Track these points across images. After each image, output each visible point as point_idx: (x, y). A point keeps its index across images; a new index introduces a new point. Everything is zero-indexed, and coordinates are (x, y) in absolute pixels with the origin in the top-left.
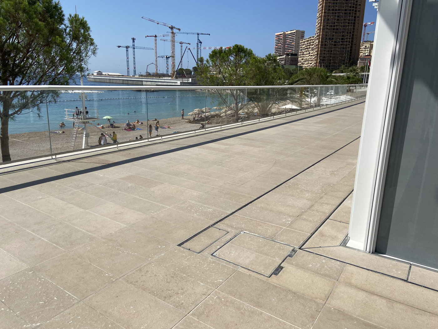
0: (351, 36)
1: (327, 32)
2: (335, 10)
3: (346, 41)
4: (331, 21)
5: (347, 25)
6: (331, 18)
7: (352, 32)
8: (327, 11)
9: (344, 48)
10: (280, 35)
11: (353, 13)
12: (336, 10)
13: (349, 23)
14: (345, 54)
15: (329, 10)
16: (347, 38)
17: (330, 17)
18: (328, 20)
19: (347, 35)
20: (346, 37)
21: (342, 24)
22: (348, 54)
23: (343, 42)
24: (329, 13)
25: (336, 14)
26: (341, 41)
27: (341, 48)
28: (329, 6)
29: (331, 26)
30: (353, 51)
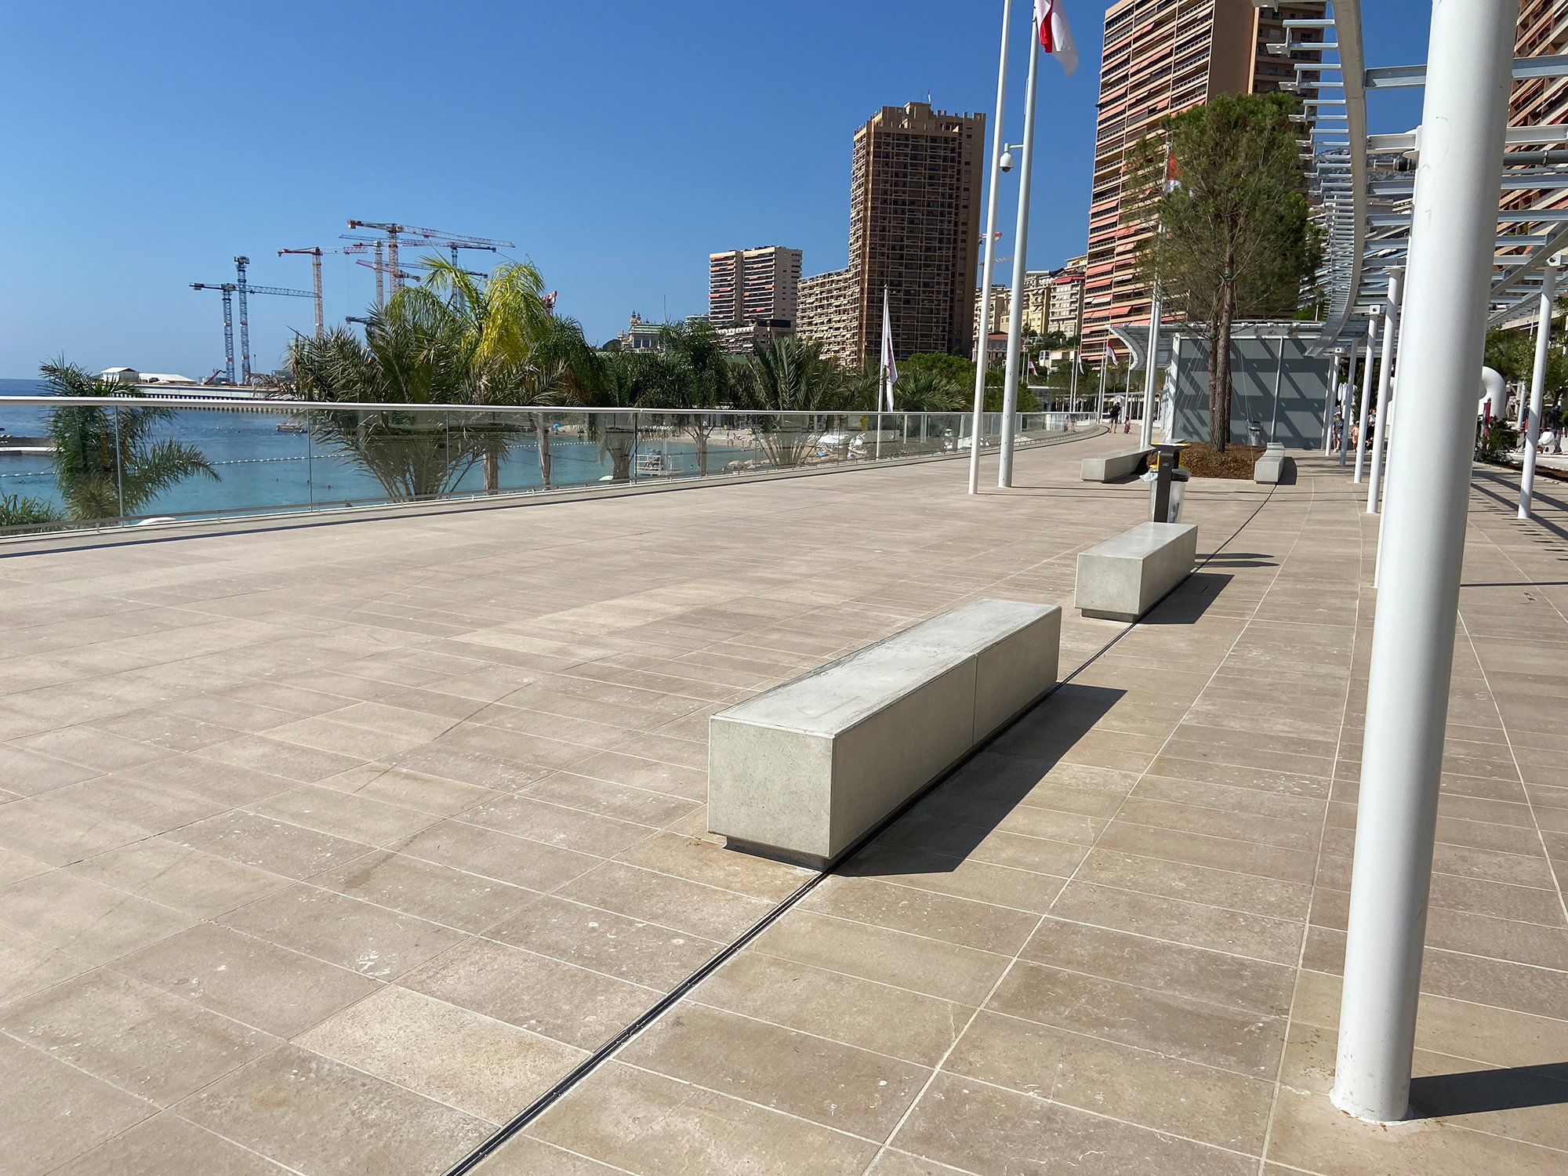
0: (950, 276)
1: (882, 265)
2: (900, 202)
3: (938, 292)
4: (891, 234)
5: (937, 245)
6: (892, 224)
7: (950, 268)
8: (880, 205)
9: (932, 311)
10: (727, 258)
11: (950, 213)
12: (904, 203)
13: (941, 241)
14: (937, 327)
15: (885, 201)
16: (939, 284)
17: (890, 222)
18: (884, 230)
19: (939, 275)
20: (936, 280)
21: (922, 242)
22: (944, 327)
23: (930, 292)
24: (884, 211)
25: (903, 213)
26: (924, 292)
27: (926, 311)
28: (885, 192)
29: (893, 248)
30: (956, 319)
